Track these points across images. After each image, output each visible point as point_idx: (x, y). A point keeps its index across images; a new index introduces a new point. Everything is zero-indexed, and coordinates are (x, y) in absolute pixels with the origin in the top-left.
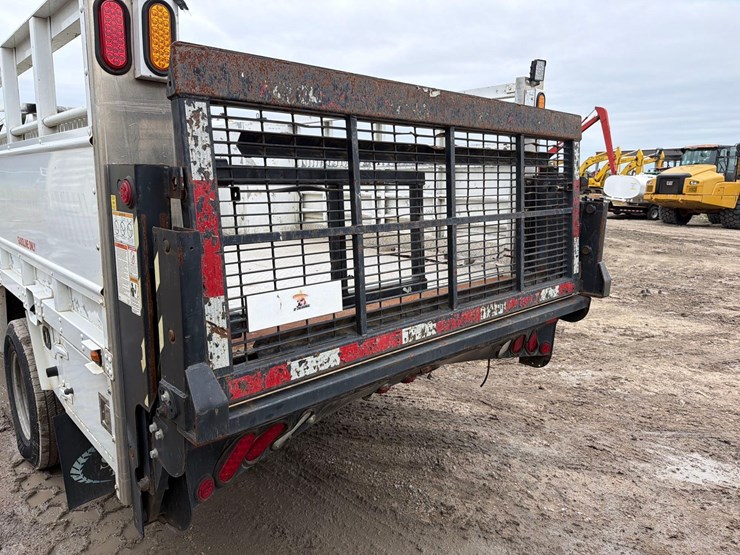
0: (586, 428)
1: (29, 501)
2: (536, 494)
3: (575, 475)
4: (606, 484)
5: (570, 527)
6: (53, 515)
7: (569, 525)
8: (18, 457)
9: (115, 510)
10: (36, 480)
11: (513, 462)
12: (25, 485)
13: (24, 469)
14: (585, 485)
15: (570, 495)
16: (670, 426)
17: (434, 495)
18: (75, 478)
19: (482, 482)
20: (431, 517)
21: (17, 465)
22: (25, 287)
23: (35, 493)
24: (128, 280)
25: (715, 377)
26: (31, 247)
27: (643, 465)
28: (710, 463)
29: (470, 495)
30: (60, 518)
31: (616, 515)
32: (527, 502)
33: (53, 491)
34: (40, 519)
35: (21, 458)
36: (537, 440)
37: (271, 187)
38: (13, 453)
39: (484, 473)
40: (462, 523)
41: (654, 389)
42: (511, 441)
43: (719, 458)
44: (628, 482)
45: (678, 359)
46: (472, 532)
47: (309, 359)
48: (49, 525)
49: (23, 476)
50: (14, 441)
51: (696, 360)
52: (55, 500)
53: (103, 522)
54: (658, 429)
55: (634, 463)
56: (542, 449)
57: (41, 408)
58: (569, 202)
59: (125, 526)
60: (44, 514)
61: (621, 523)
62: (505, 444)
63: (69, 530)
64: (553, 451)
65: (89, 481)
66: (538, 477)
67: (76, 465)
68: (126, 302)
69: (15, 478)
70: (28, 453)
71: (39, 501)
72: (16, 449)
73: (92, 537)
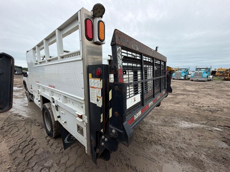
0: (162, 117)
1: (51, 147)
2: (160, 133)
3: (165, 127)
4: (171, 129)
5: (170, 140)
6: (58, 150)
7: (169, 139)
8: (46, 135)
9: (73, 147)
10: (52, 141)
11: (152, 126)
12: (49, 142)
13: (48, 138)
14: (168, 130)
15: (166, 132)
16: (176, 116)
17: (142, 135)
18: (65, 142)
19: (149, 131)
20: (143, 141)
21: (46, 137)
22: (51, 97)
23: (52, 144)
24: (96, 97)
25: (178, 105)
26: (54, 87)
27: (175, 124)
28: (186, 123)
29: (148, 135)
30: (60, 151)
31: (177, 136)
32: (159, 135)
33: (57, 143)
34: (55, 152)
35: (47, 135)
36: (154, 120)
37: (129, 71)
38: (45, 134)
39: (149, 129)
40: (150, 141)
41: (170, 108)
42: (150, 121)
43: (188, 121)
44: (175, 128)
45: (170, 102)
46: (153, 143)
47: (137, 114)
48: (58, 153)
49: (49, 140)
50: (45, 131)
51: (173, 102)
52: (58, 146)
53: (71, 151)
54: (174, 116)
55: (174, 124)
56: (156, 122)
57: (54, 124)
58: (165, 74)
59: (77, 151)
60: (56, 150)
61: (179, 138)
62: (150, 122)
63: (63, 154)
64: (158, 123)
65: (69, 142)
66: (159, 129)
67: (66, 139)
68: (94, 103)
69: (47, 141)
70: (49, 134)
71: (54, 147)
72: (46, 133)
73: (69, 155)
